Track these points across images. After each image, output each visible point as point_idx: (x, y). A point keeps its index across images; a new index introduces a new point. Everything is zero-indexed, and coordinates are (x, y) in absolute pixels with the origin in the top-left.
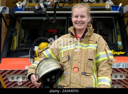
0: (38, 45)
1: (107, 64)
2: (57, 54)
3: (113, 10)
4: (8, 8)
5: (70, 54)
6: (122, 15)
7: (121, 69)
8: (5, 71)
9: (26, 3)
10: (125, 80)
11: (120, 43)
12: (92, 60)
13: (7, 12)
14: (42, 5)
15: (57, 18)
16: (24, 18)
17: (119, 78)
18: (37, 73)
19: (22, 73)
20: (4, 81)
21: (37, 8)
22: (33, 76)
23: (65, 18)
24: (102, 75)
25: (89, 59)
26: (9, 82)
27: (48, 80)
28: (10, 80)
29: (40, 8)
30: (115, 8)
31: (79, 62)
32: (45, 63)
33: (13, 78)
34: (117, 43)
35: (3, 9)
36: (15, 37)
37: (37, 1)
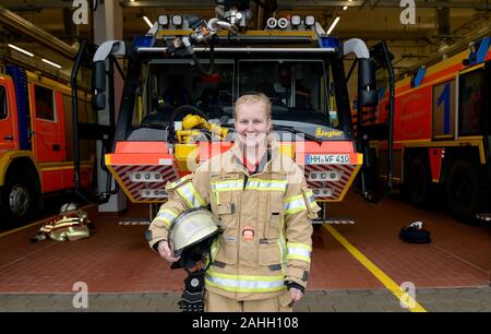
3: (324, 46)
4: (123, 43)
5: (235, 201)
6: (340, 57)
8: (123, 167)
9: (158, 31)
10: (339, 182)
11: (333, 114)
12: (277, 214)
13: (122, 51)
14: (186, 41)
15: (217, 61)
16: (154, 61)
17: (328, 179)
18: (171, 238)
19: (154, 170)
20: (124, 180)
21: (176, 45)
25: (273, 214)
26: (131, 183)
28: (134, 179)
30: (327, 42)
31: (254, 219)
33: (138, 177)
34: (328, 113)
35: (114, 45)
36: (140, 98)
37: (179, 27)
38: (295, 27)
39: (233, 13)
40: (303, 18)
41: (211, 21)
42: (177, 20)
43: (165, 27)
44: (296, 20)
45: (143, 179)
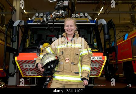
0: (42, 45)
1: (88, 57)
2: (55, 50)
3: (91, 22)
4: (23, 21)
5: (63, 50)
6: (97, 25)
7: (96, 60)
8: (21, 61)
9: (35, 18)
10: (99, 68)
11: (95, 44)
12: (78, 54)
13: (23, 23)
15: (55, 27)
16: (33, 28)
17: (95, 66)
18: (42, 63)
19: (32, 63)
20: (21, 67)
21: (42, 21)
22: (39, 65)
23: (60, 27)
24: (85, 64)
25: (76, 54)
26: (23, 68)
27: (49, 67)
28: (24, 67)
29: (44, 21)
30: (92, 21)
31: (69, 56)
32: (47, 56)
33: (26, 66)
34: (94, 44)
35: (20, 21)
36: (28, 39)
37: (42, 17)
38: (81, 17)
39: (61, 11)
40: (84, 14)
41: (53, 13)
42: (42, 15)
43: (38, 17)
44: (82, 15)
45: (27, 67)
